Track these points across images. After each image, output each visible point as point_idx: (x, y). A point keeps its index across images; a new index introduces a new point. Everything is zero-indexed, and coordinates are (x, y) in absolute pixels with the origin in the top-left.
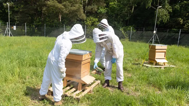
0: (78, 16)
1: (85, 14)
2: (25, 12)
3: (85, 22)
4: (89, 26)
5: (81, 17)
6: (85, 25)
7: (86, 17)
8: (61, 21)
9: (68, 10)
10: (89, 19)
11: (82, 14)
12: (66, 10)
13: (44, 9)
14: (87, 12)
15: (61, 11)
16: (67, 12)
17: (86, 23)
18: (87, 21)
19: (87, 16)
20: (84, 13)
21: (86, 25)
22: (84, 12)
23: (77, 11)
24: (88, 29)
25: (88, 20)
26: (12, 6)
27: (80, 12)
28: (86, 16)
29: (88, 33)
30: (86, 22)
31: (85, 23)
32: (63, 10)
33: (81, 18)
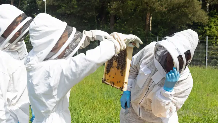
0: (190, 16)
1: (206, 10)
2: (78, 15)
3: (205, 28)
4: (215, 38)
5: (195, 18)
6: (206, 36)
7: (208, 17)
8: (151, 29)
9: (165, 3)
10: (214, 22)
11: (197, 11)
12: (162, 5)
13: (114, 5)
14: (210, 6)
15: (151, 7)
16: (163, 9)
17: (208, 32)
18: (211, 27)
19: (211, 15)
20: (202, 8)
21: (209, 36)
22: (204, 7)
23: (186, 4)
24: (214, 45)
25: (212, 25)
26: (52, 4)
27: (193, 8)
28: (208, 15)
29: (213, 54)
30: (207, 28)
31: (206, 31)
32: (155, 6)
33: (196, 21)
